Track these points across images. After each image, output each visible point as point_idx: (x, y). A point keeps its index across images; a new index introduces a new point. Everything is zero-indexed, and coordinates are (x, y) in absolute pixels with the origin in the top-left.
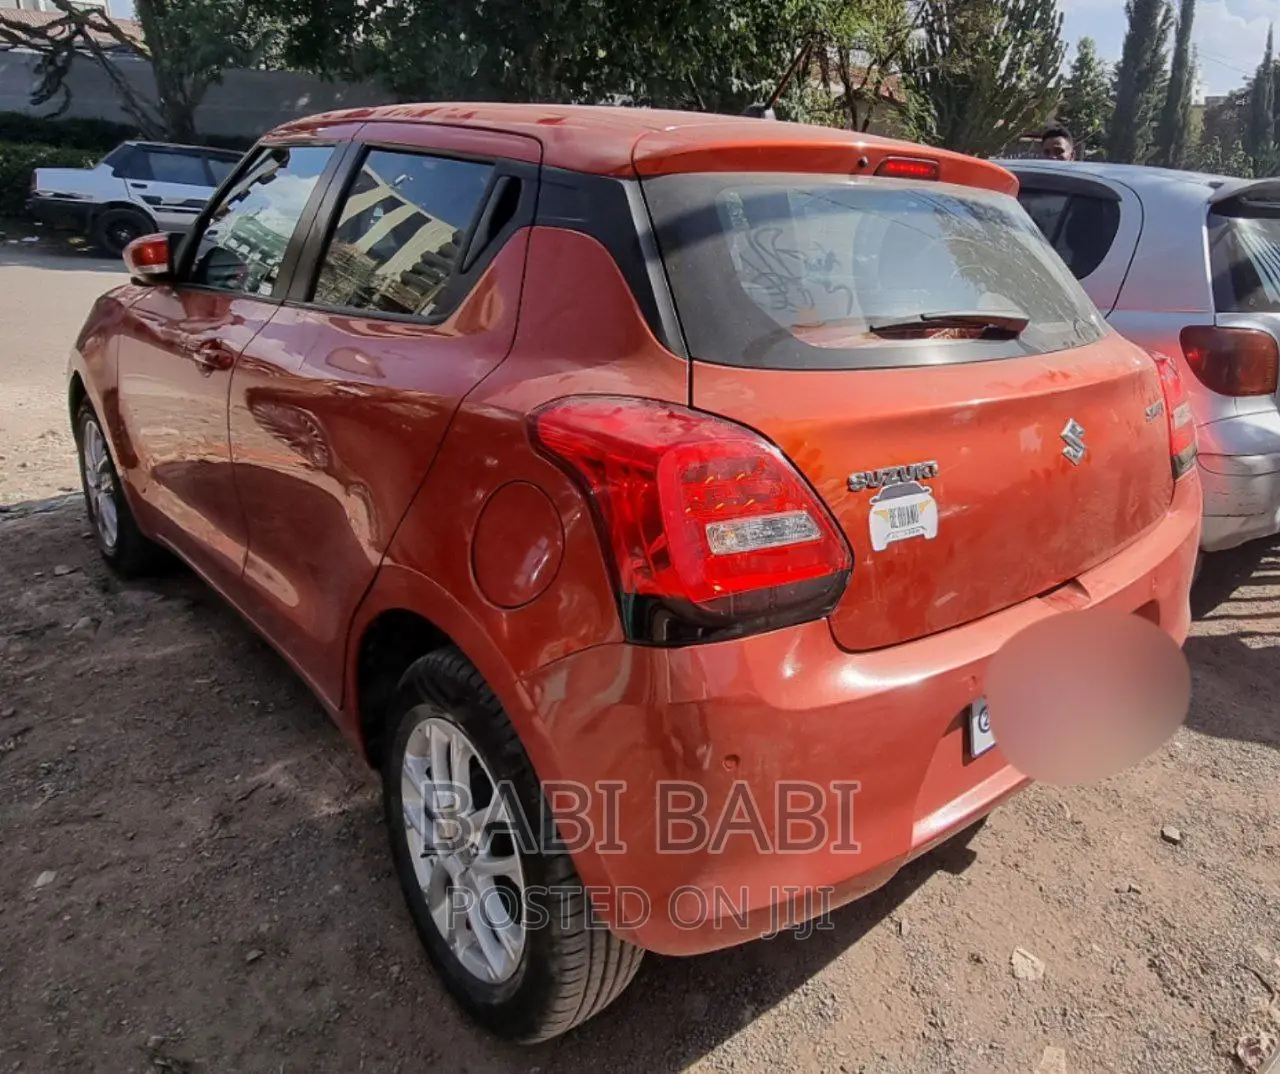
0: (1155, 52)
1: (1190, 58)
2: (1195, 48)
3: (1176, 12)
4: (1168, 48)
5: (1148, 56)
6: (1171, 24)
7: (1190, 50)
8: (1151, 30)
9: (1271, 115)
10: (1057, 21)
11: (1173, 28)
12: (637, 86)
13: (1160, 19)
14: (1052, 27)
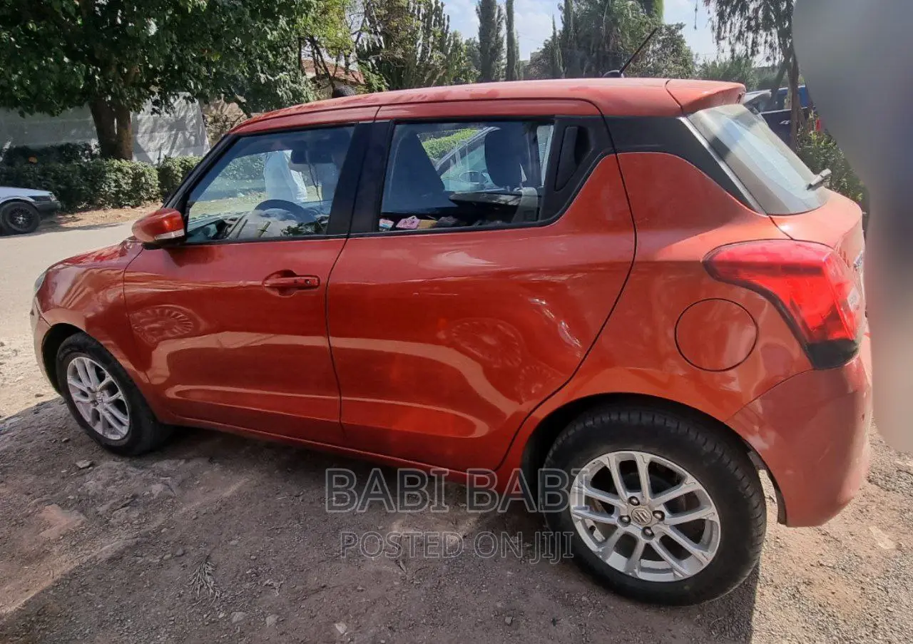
0: (497, 37)
1: (516, 38)
2: (517, 33)
3: (504, 11)
4: (503, 33)
5: (494, 39)
6: (502, 19)
7: (515, 34)
8: (493, 23)
9: (561, 68)
10: (446, 22)
11: (504, 21)
12: (196, 85)
13: (496, 16)
14: (444, 24)
